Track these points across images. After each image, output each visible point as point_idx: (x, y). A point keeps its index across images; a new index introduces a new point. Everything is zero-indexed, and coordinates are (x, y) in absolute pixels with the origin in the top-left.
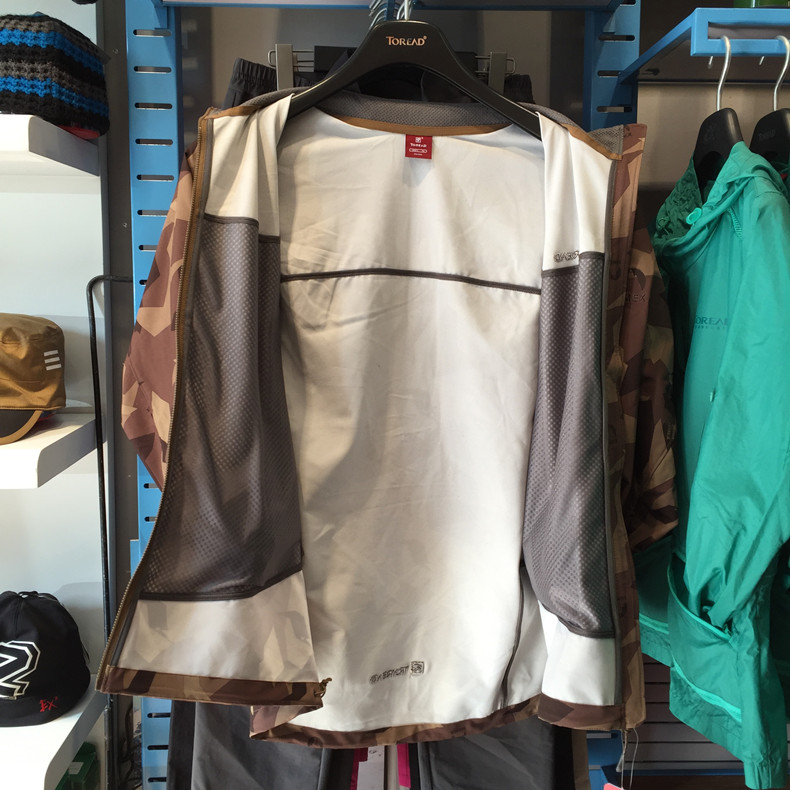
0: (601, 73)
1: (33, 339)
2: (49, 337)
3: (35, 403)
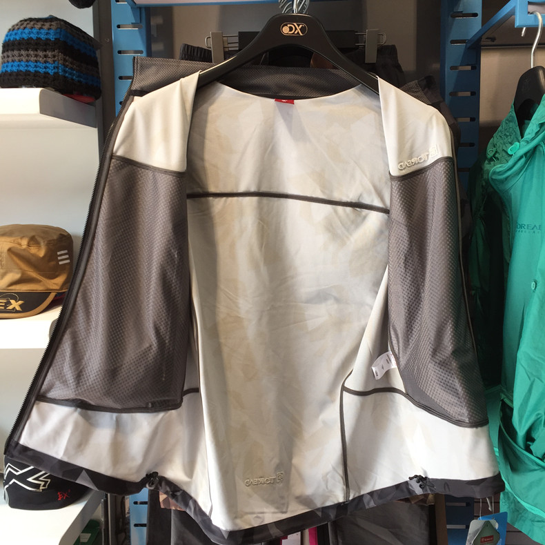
0: (453, 42)
1: (49, 244)
2: (62, 240)
3: (51, 288)
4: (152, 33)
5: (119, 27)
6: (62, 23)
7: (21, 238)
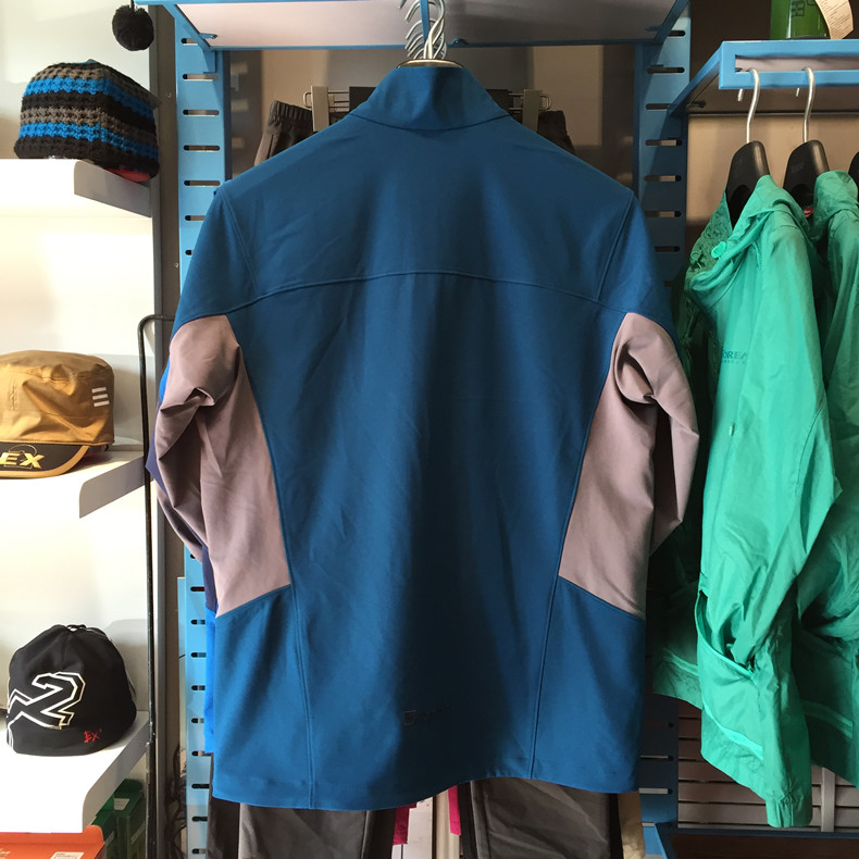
0: (650, 107)
1: (81, 377)
2: (99, 374)
3: (83, 439)
4: (232, 86)
5: (185, 77)
6: (107, 71)
7: (43, 368)
